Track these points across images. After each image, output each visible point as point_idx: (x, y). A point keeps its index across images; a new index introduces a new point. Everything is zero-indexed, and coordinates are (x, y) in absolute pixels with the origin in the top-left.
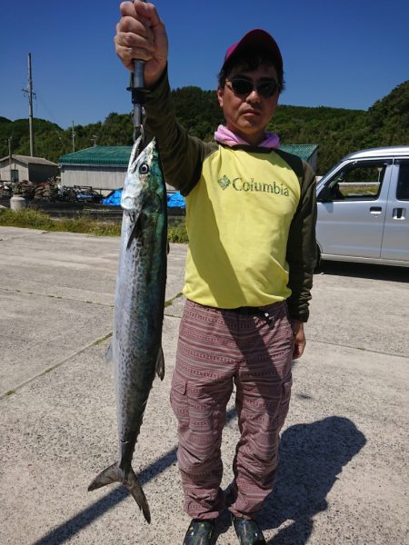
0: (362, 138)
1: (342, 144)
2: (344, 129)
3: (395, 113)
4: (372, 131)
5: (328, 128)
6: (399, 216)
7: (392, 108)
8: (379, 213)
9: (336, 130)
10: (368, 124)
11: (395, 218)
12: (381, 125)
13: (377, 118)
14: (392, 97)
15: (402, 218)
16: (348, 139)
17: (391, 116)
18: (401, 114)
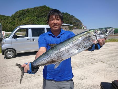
0: (11, 22)
1: (6, 23)
2: (6, 20)
3: (17, 17)
4: (13, 21)
5: (2, 19)
6: (34, 40)
7: (16, 16)
8: (29, 40)
9: (4, 20)
10: (12, 19)
11: (33, 41)
12: (15, 20)
13: (13, 18)
14: (16, 14)
15: (34, 41)
16: (7, 22)
17: (16, 18)
18: (18, 17)
